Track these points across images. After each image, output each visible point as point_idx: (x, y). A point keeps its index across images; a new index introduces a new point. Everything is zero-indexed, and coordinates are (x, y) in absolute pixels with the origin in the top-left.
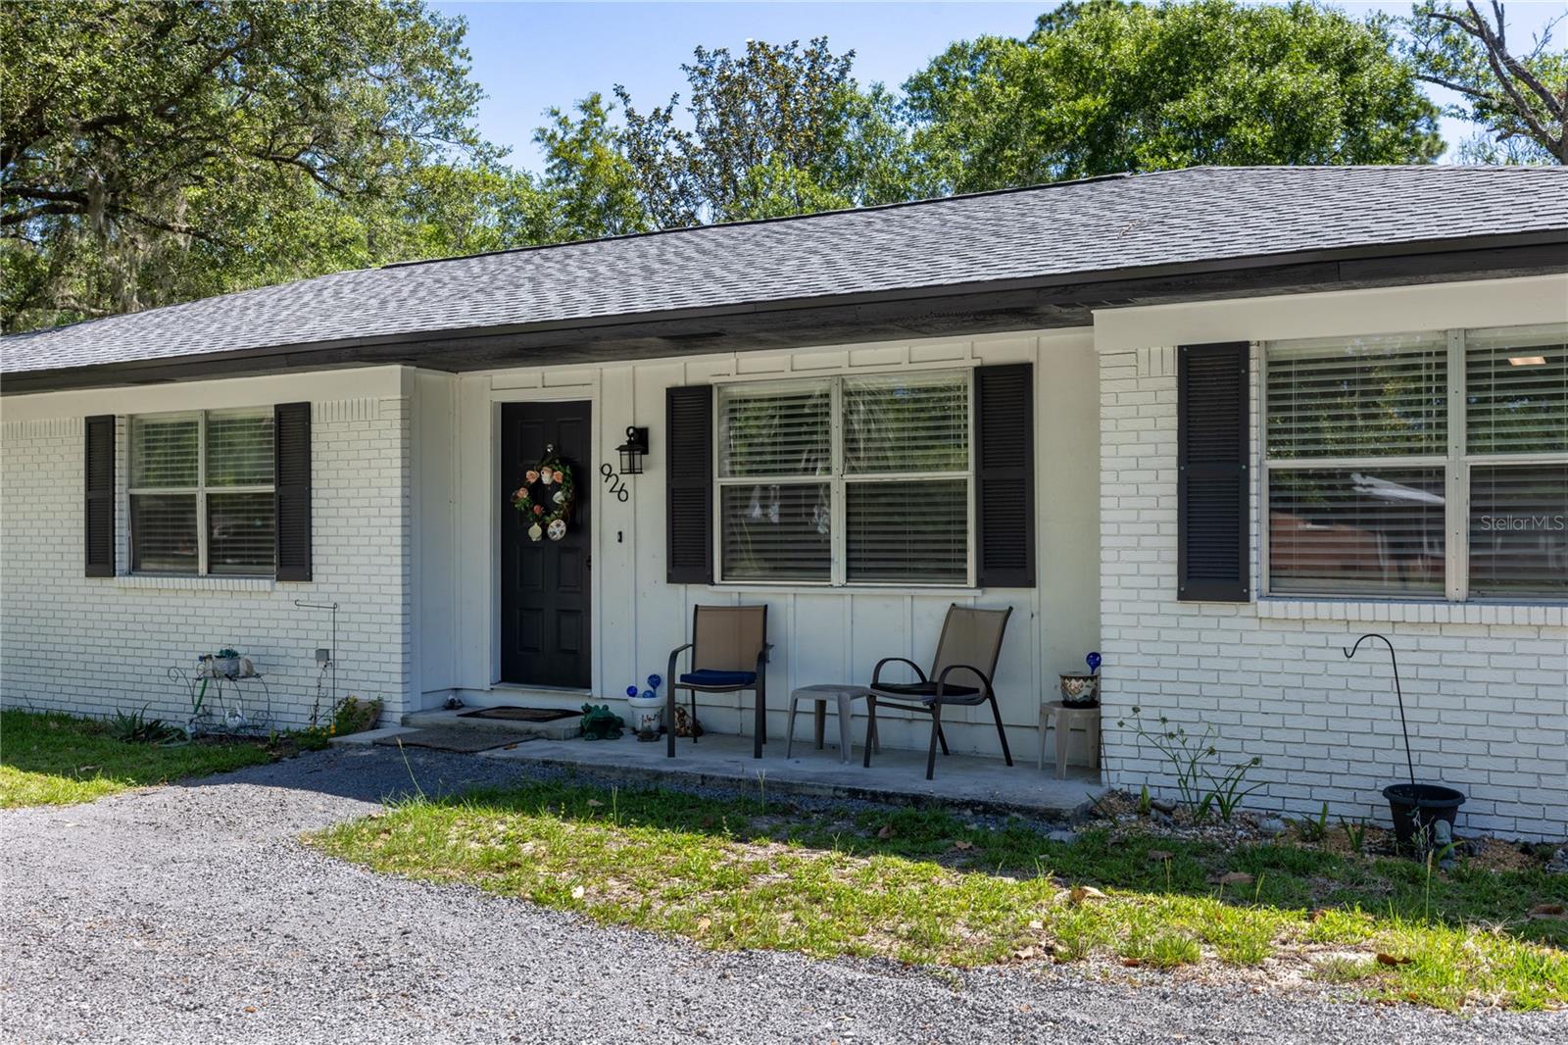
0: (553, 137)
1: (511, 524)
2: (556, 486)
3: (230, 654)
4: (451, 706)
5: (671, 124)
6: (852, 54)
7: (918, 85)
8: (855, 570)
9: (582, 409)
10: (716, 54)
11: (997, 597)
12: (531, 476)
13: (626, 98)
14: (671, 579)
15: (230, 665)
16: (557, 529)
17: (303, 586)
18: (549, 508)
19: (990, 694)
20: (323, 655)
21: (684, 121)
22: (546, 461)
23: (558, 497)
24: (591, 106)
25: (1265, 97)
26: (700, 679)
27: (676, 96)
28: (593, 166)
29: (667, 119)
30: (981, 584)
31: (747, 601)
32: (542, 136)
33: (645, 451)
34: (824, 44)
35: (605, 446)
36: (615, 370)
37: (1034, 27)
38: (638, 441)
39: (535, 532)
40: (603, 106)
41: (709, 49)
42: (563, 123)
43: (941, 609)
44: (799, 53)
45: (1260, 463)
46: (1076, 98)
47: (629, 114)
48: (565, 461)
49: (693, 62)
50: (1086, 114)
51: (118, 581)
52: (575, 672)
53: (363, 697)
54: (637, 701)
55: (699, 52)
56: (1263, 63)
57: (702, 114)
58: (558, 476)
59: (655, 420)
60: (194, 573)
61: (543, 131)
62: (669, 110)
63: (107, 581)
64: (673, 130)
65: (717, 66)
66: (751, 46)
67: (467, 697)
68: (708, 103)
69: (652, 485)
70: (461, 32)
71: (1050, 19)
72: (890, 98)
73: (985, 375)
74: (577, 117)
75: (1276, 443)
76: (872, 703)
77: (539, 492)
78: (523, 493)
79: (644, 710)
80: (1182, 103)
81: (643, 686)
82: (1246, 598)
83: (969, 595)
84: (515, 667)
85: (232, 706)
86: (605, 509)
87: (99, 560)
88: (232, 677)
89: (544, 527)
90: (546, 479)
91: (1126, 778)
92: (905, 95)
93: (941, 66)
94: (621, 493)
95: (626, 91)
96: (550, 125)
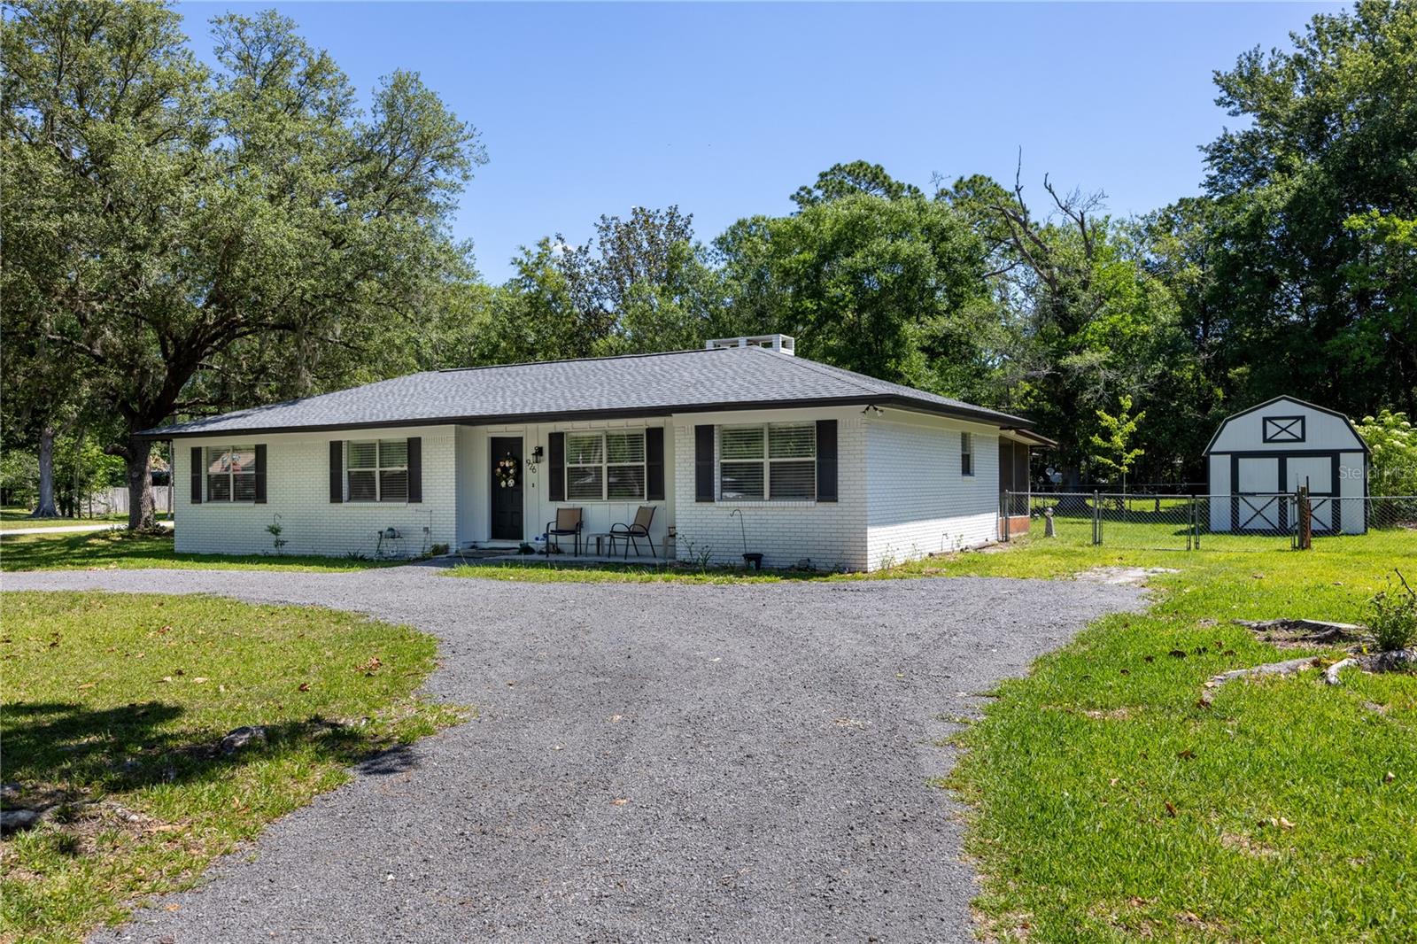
0: (521, 262)
1: (495, 481)
2: (510, 467)
3: (391, 529)
4: (473, 547)
5: (588, 255)
6: (691, 216)
7: (721, 242)
8: (611, 495)
9: (520, 440)
10: (613, 219)
11: (653, 503)
12: (502, 464)
13: (562, 240)
14: (550, 500)
15: (393, 534)
16: (511, 483)
17: (419, 504)
18: (508, 475)
19: (648, 534)
20: (426, 529)
21: (596, 255)
22: (507, 458)
23: (512, 471)
24: (544, 244)
25: (895, 255)
26: (558, 532)
27: (591, 239)
28: (543, 281)
29: (586, 252)
30: (648, 499)
31: (576, 507)
32: (515, 262)
33: (541, 455)
34: (676, 209)
35: (528, 454)
36: (531, 426)
37: (818, 179)
38: (539, 452)
39: (503, 484)
40: (551, 244)
41: (609, 216)
42: (527, 254)
43: (637, 508)
44: (663, 213)
45: (718, 461)
46: (800, 253)
47: (564, 249)
48: (514, 459)
49: (600, 223)
50: (805, 262)
51: (344, 504)
52: (517, 533)
53: (441, 544)
54: (539, 542)
55: (603, 217)
56: (896, 236)
57: (605, 252)
58: (511, 464)
59: (545, 444)
60: (375, 501)
61: (515, 259)
62: (587, 248)
63: (339, 505)
64: (589, 259)
65: (613, 226)
66: (634, 212)
67: (478, 544)
68: (609, 246)
69: (544, 467)
70: (471, 247)
71: (826, 174)
72: (705, 249)
73: (650, 431)
74: (536, 250)
75: (724, 456)
76: (612, 537)
77: (505, 470)
78: (499, 470)
79: (541, 545)
80: (850, 260)
81: (541, 537)
82: (713, 501)
83: (645, 503)
84: (496, 533)
85: (390, 548)
86: (528, 476)
87: (336, 496)
88: (393, 537)
89: (507, 482)
90: (507, 465)
91: (683, 557)
92: (712, 247)
93: (733, 231)
94: (533, 470)
95: (563, 236)
96: (520, 255)
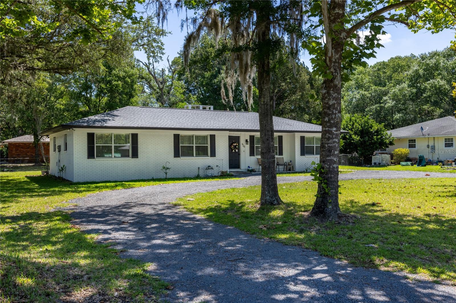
3: (210, 166)
9: (239, 137)
14: (250, 156)
16: (237, 150)
17: (215, 158)
20: (217, 166)
23: (237, 147)
30: (279, 155)
33: (247, 142)
35: (242, 141)
36: (243, 133)
39: (233, 151)
45: (305, 145)
48: (237, 143)
52: (238, 167)
53: (224, 171)
59: (248, 139)
60: (193, 156)
63: (178, 158)
73: (279, 136)
78: (233, 146)
85: (210, 172)
86: (242, 149)
87: (177, 154)
88: (210, 169)
91: (298, 170)
94: (244, 146)
